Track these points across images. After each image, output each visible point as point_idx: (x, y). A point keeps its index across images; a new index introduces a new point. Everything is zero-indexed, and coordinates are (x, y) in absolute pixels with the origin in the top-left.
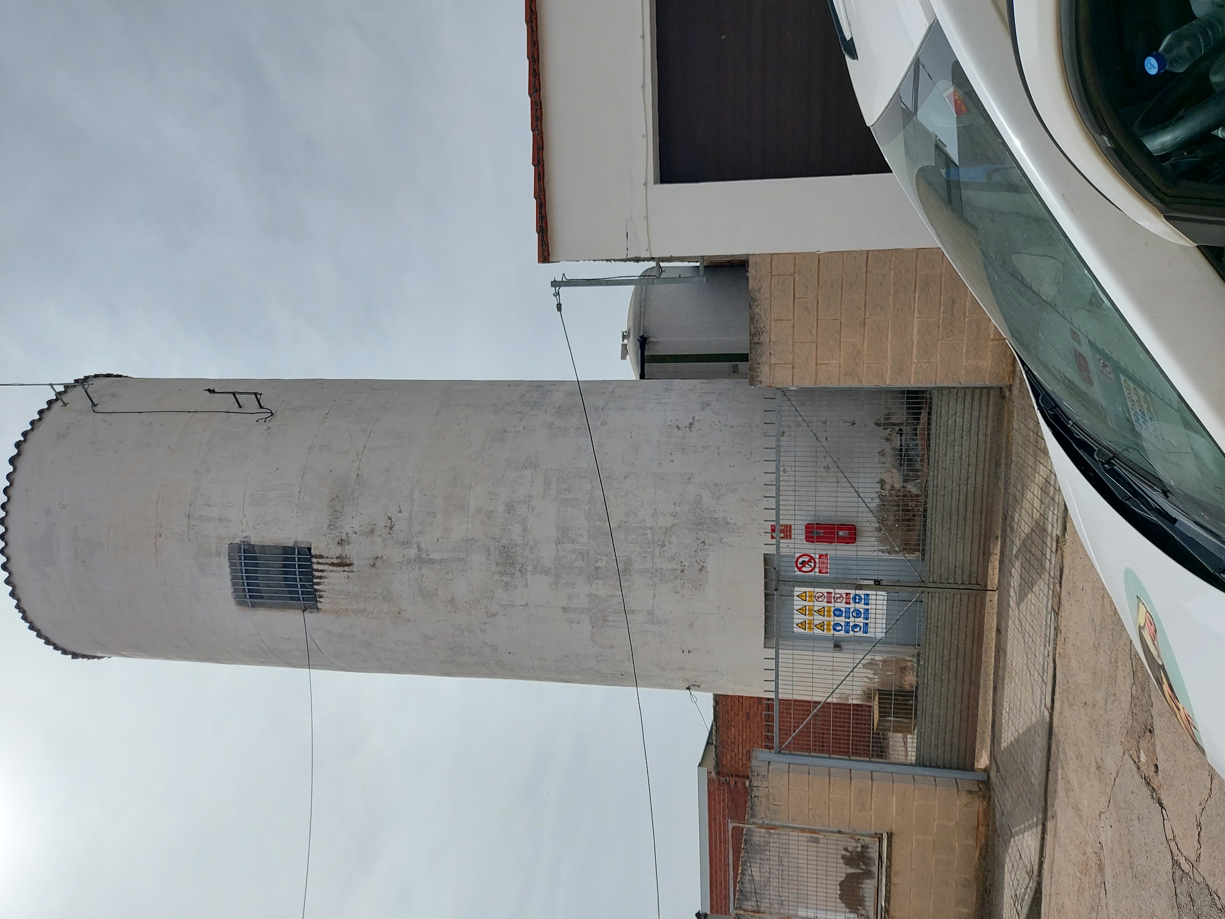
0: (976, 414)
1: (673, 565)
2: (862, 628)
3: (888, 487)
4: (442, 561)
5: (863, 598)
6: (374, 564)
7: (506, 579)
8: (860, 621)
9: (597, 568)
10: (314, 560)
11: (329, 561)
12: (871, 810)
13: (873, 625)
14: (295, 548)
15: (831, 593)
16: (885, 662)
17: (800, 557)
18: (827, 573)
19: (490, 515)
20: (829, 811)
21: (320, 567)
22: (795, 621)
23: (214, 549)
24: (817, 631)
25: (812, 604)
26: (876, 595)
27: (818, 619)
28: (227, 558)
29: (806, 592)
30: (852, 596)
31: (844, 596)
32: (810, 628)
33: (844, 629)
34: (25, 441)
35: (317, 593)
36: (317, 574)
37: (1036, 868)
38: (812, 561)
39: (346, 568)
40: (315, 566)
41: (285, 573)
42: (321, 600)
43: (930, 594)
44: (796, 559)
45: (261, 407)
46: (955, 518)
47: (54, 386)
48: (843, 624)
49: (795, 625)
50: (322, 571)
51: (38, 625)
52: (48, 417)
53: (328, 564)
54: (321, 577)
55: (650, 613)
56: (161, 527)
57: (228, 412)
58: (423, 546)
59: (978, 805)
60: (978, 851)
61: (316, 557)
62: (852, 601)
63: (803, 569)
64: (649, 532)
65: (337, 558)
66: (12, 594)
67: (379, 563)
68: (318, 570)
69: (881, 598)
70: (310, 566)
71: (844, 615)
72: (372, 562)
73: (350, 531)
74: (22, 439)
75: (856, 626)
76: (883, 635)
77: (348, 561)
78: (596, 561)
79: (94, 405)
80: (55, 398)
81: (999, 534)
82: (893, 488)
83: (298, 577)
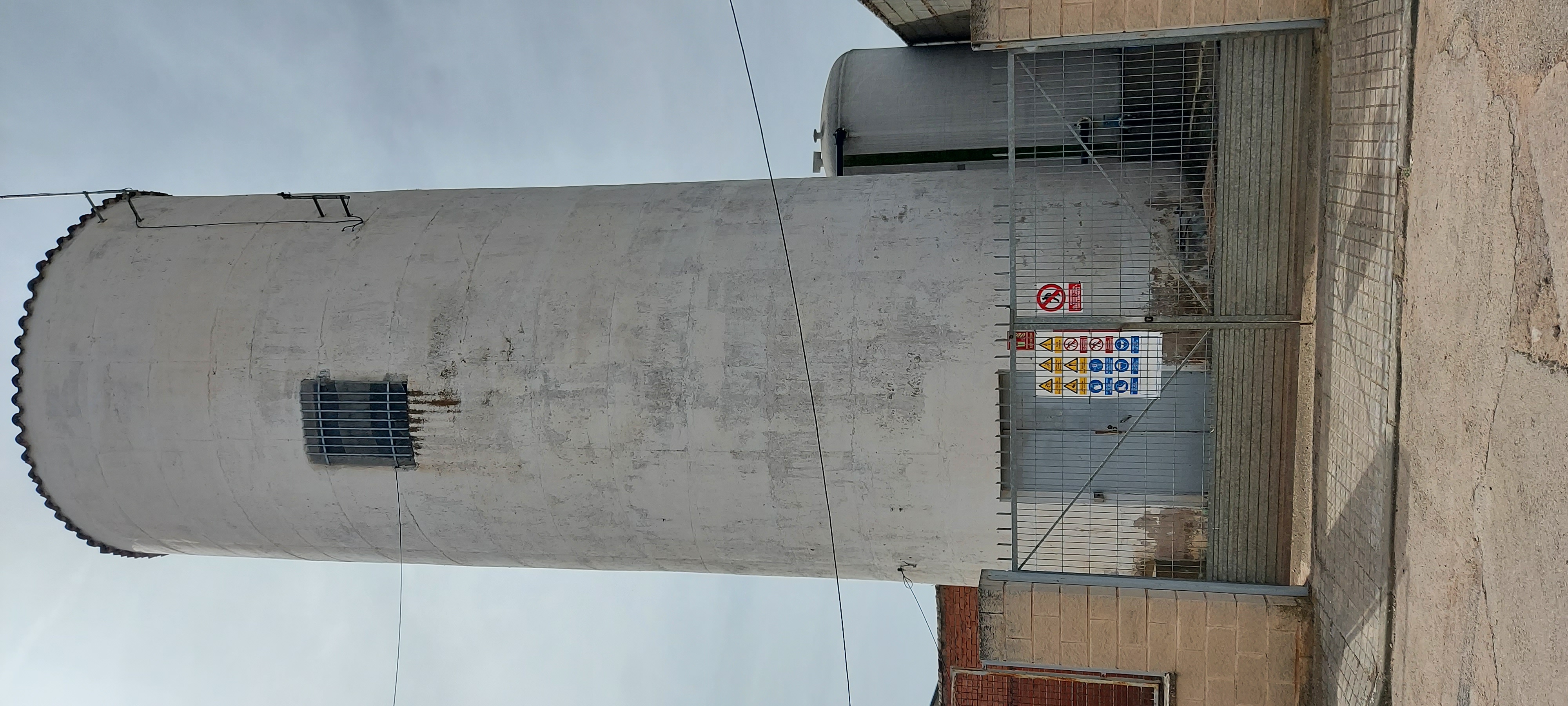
0: (1280, 71)
1: (878, 389)
2: (1129, 386)
3: (1164, 277)
4: (575, 394)
5: (1130, 342)
6: (488, 401)
7: (658, 415)
8: (1127, 376)
9: (778, 397)
10: (411, 398)
11: (430, 399)
12: (1146, 640)
13: (1144, 381)
14: (386, 385)
15: (1086, 338)
16: (1164, 516)
17: (1044, 288)
18: (1080, 309)
19: (638, 332)
20: (1088, 646)
21: (418, 407)
22: (1038, 380)
23: (282, 388)
24: (1068, 393)
25: (1059, 354)
26: (1148, 337)
27: (1069, 376)
28: (299, 399)
29: (1052, 338)
30: (1115, 340)
31: (1104, 340)
32: (1058, 390)
33: (1104, 388)
34: (49, 262)
35: (413, 443)
36: (413, 416)
37: (1381, 669)
38: (1060, 293)
39: (451, 407)
40: (412, 406)
41: (373, 416)
42: (417, 451)
43: (1222, 332)
44: (1038, 291)
45: (349, 215)
46: (1254, 221)
47: (89, 195)
48: (1103, 381)
49: (1037, 387)
50: (421, 412)
51: (57, 500)
52: (80, 234)
53: (428, 402)
54: (418, 421)
55: (848, 455)
56: (216, 362)
57: (306, 222)
58: (551, 375)
59: (1296, 627)
60: (1298, 694)
61: (413, 393)
62: (1114, 348)
63: (1048, 306)
64: (845, 347)
65: (442, 393)
66: (26, 457)
67: (493, 400)
68: (415, 412)
69: (1155, 341)
70: (406, 407)
71: (1104, 369)
72: (484, 399)
73: (457, 358)
74: (47, 259)
75: (1120, 383)
76: (1158, 394)
77: (454, 398)
78: (777, 388)
79: (139, 220)
80: (90, 213)
81: (1315, 241)
82: (1171, 278)
83: (389, 421)
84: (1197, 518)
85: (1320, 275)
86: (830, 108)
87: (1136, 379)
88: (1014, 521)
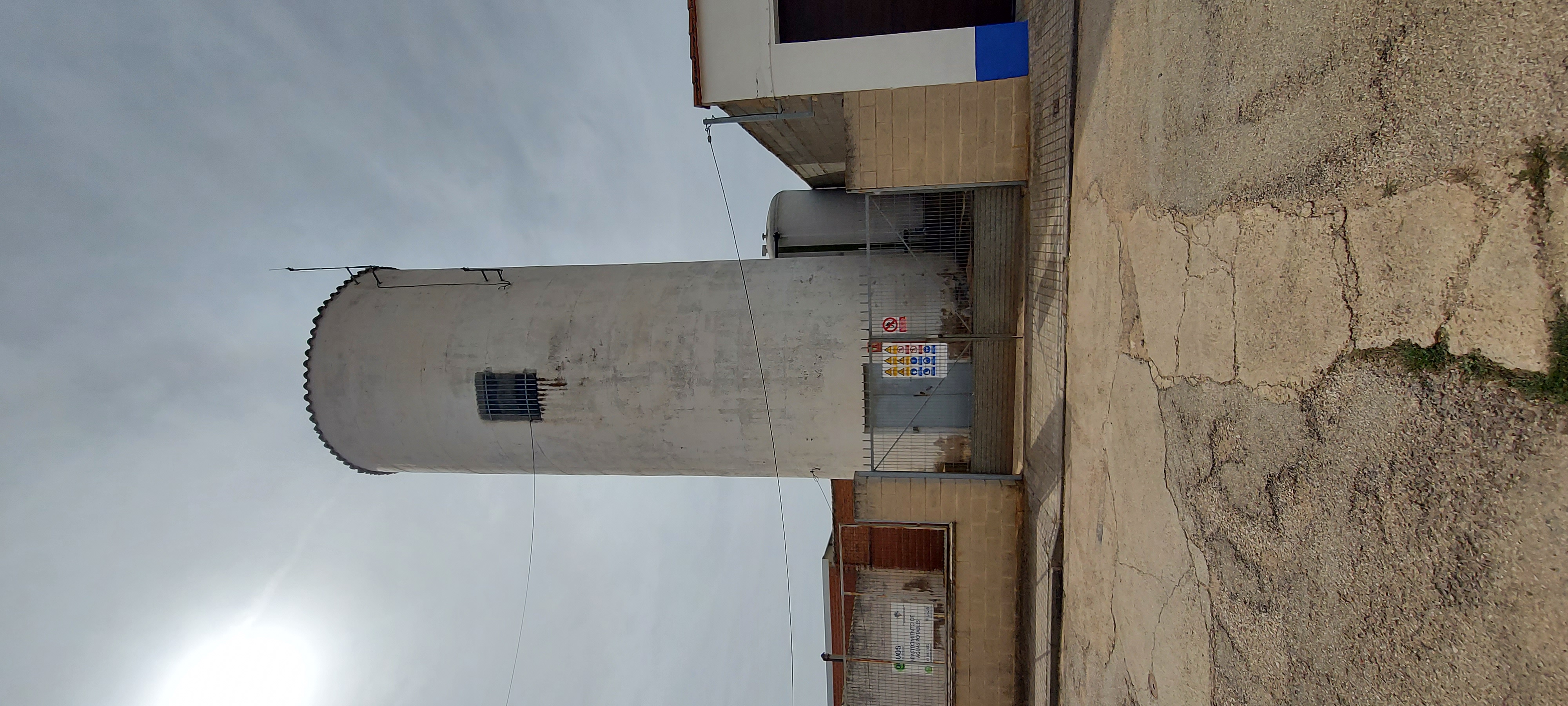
0: (1004, 207)
1: (799, 375)
2: (931, 371)
3: (947, 313)
4: (631, 379)
5: (931, 348)
6: (582, 383)
7: (678, 390)
8: (930, 366)
9: (744, 379)
10: (538, 382)
11: (550, 383)
12: (940, 505)
13: (938, 368)
14: (524, 375)
15: (908, 346)
16: (950, 439)
17: (886, 320)
18: (905, 331)
19: (666, 344)
21: (543, 387)
22: (884, 369)
23: (465, 377)
24: (900, 376)
25: (895, 355)
26: (940, 345)
27: (900, 366)
28: (474, 383)
29: (891, 347)
30: (923, 347)
31: (918, 347)
32: (894, 374)
33: (918, 373)
34: (325, 307)
35: (540, 407)
36: (540, 392)
37: (1059, 517)
38: (895, 323)
39: (562, 387)
40: (539, 387)
41: (517, 392)
42: (543, 412)
43: (978, 342)
44: (883, 322)
45: (502, 280)
46: (993, 284)
47: (350, 269)
48: (917, 369)
49: (883, 372)
50: (544, 390)
51: (331, 444)
52: (344, 292)
53: (548, 385)
54: (543, 395)
55: (783, 411)
56: (425, 364)
57: (478, 284)
58: (618, 369)
59: (1016, 497)
60: (1017, 530)
61: (540, 380)
62: (923, 352)
63: (889, 329)
64: (781, 352)
65: (556, 380)
66: (312, 419)
67: (586, 383)
68: (541, 390)
69: (944, 347)
70: (535, 387)
71: (918, 363)
72: (580, 382)
73: (565, 360)
75: (927, 370)
76: (946, 375)
77: (563, 382)
78: (744, 375)
79: (379, 283)
80: (350, 279)
81: (1023, 295)
82: (951, 314)
83: (526, 395)
84: (965, 440)
85: (1026, 312)
86: (771, 222)
87: (934, 368)
88: (872, 445)
